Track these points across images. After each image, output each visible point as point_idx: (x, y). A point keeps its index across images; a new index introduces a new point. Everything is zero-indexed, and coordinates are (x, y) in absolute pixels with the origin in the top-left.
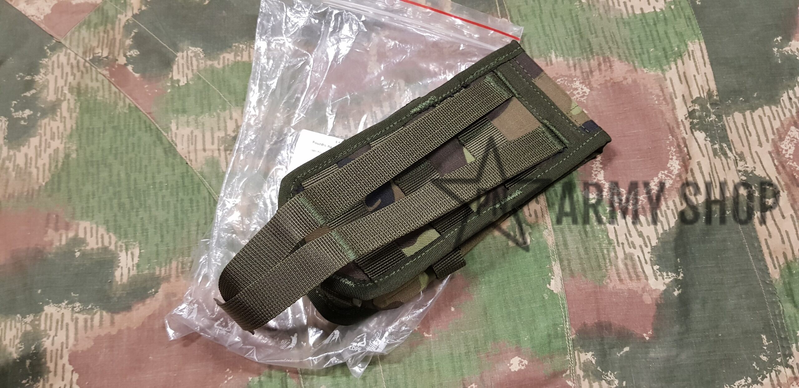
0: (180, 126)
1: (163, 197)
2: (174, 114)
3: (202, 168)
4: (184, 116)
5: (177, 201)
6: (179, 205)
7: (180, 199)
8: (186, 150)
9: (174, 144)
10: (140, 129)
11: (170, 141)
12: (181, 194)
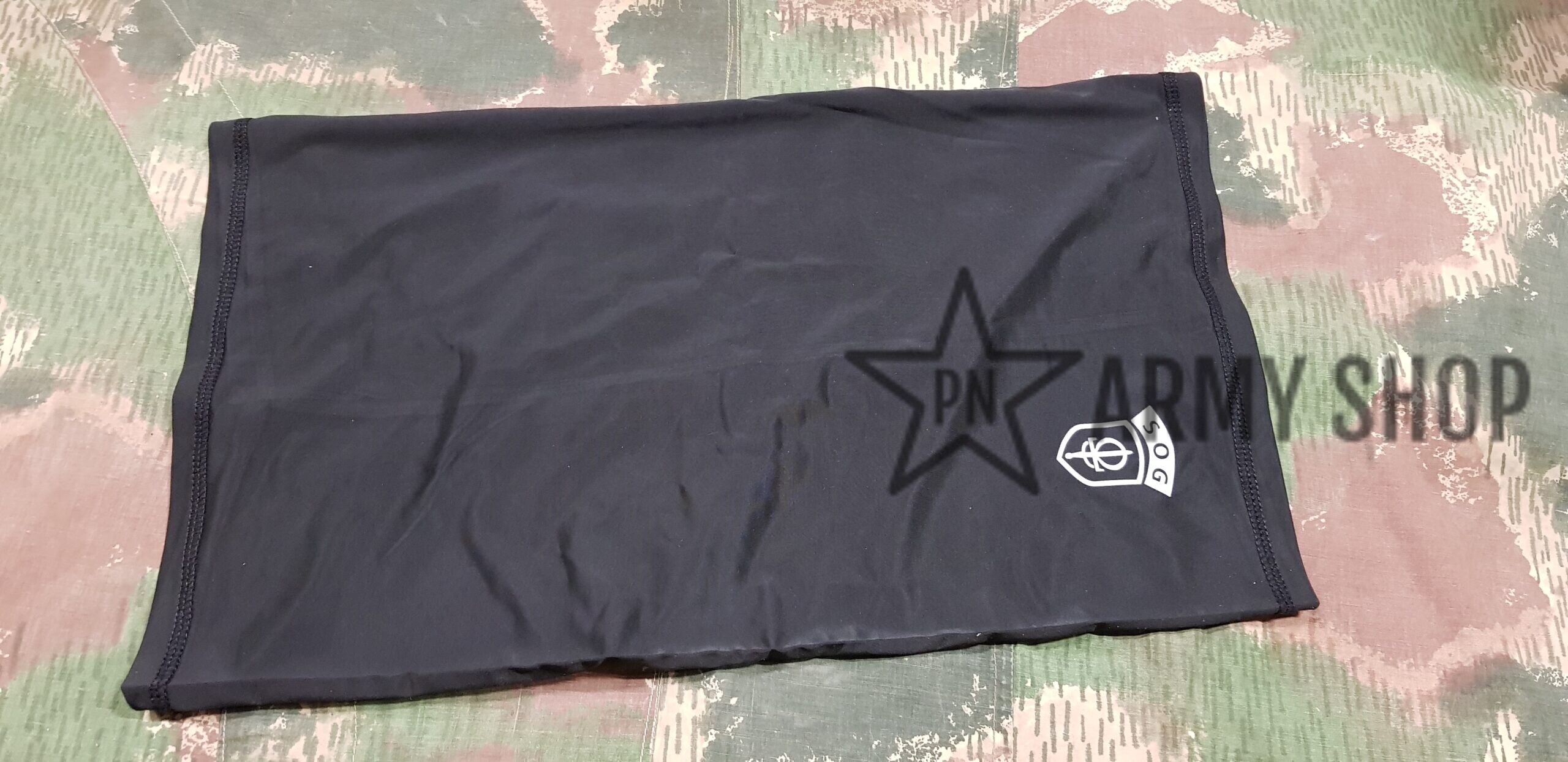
0: (165, 157)
1: (103, 259)
2: (162, 137)
3: (177, 229)
4: (177, 145)
5: (123, 270)
6: (124, 277)
7: (128, 268)
8: (161, 197)
9: (145, 183)
10: (101, 147)
11: (142, 176)
12: (131, 263)
